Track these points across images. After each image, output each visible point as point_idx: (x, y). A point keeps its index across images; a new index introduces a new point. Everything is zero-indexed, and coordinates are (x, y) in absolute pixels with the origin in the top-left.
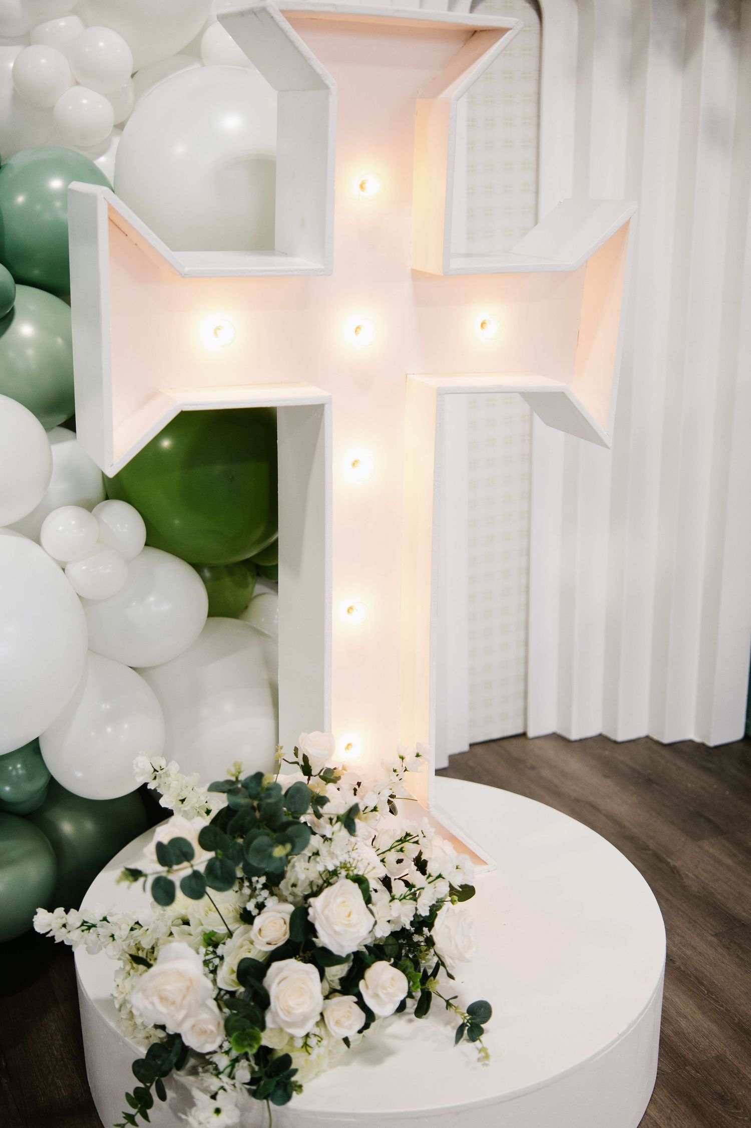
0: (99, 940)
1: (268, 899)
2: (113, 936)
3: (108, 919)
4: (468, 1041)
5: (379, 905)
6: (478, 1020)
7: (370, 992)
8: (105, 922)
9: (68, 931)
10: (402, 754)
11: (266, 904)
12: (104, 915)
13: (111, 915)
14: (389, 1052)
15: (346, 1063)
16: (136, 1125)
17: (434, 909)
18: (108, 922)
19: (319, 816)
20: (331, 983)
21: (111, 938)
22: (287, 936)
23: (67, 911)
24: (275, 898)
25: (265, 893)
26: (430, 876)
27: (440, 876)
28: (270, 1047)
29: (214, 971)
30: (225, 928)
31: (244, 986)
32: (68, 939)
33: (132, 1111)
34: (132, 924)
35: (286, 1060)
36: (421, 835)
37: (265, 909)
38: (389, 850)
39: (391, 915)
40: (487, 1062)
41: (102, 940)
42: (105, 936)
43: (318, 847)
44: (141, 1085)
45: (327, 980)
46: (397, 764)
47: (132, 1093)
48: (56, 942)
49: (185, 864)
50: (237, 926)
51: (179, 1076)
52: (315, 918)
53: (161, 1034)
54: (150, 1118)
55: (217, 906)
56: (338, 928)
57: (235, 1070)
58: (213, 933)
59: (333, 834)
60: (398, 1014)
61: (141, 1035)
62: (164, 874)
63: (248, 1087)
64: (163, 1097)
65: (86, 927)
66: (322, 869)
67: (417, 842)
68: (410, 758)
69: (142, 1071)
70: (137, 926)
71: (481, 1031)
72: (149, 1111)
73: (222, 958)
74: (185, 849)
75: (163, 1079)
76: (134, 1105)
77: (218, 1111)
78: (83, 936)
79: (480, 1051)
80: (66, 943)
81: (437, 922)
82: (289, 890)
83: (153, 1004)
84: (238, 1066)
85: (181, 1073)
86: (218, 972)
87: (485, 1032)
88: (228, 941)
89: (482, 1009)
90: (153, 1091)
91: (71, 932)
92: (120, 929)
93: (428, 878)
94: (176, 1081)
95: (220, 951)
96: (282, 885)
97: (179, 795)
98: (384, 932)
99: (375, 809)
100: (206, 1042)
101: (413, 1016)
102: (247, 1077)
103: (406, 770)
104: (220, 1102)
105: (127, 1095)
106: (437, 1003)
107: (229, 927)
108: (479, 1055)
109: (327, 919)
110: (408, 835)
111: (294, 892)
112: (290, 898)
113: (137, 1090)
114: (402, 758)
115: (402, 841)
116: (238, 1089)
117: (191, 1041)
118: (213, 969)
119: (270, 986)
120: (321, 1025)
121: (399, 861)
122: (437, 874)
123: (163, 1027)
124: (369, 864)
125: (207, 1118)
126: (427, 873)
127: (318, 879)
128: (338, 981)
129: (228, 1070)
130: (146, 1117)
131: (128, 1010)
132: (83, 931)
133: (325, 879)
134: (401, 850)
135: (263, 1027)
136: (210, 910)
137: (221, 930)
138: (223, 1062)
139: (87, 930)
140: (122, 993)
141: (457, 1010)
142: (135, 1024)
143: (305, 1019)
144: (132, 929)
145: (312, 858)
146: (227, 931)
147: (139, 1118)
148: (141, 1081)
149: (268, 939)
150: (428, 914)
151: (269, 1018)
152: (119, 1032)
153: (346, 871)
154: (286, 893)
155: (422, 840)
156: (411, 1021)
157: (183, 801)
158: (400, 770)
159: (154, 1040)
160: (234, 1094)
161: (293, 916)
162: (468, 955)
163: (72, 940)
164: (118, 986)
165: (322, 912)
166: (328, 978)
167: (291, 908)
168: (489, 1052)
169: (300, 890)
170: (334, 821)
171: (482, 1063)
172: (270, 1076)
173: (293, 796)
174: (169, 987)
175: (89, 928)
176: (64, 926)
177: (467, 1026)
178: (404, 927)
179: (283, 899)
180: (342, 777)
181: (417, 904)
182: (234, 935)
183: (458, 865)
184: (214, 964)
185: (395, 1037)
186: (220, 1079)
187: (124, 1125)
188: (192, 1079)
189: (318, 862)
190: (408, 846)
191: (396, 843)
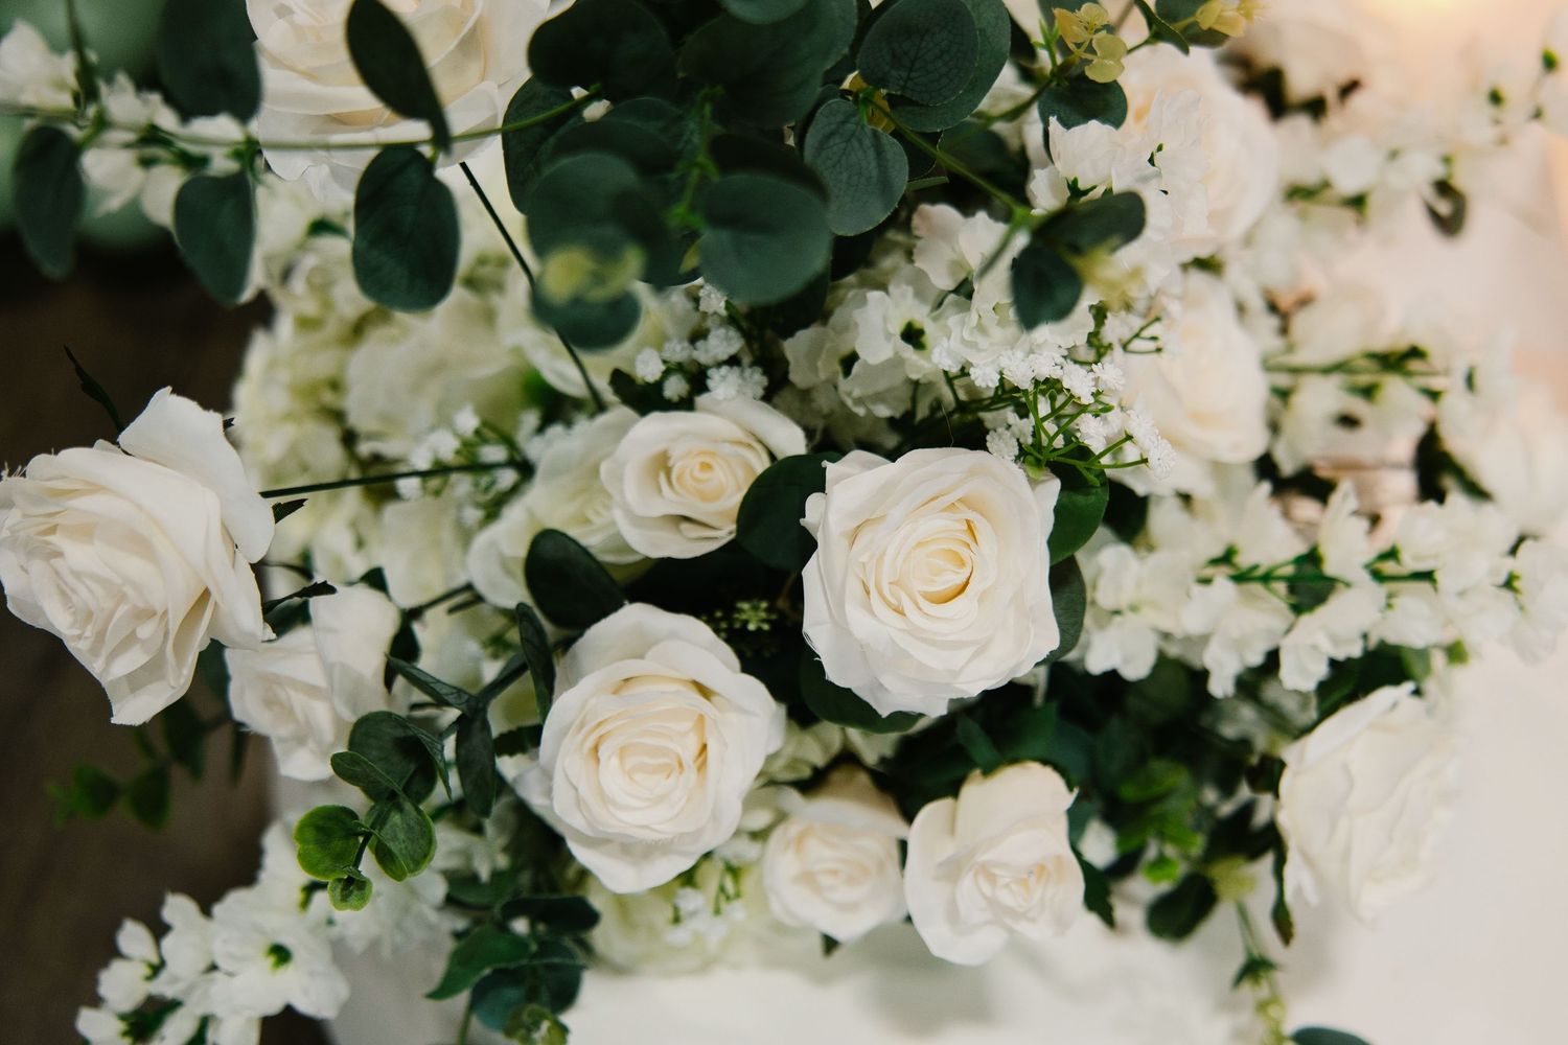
10: (1558, 52)
24: (757, 379)
25: (728, 343)
26: (1394, 552)
27: (1430, 577)
36: (1460, 377)
37: (702, 399)
38: (1327, 371)
67: (1434, 395)
96: (800, 342)
99: (1357, 203)
103: (1538, 115)
110: (1414, 353)
114: (1550, 63)
115: (1386, 363)
121: (1344, 423)
134: (1368, 392)
145: (949, 298)
146: (586, 393)
155: (1452, 398)
158: (1516, 108)
161: (775, 479)
181: (1288, 631)
183: (1516, 573)
190: (1397, 390)
191: (1364, 363)
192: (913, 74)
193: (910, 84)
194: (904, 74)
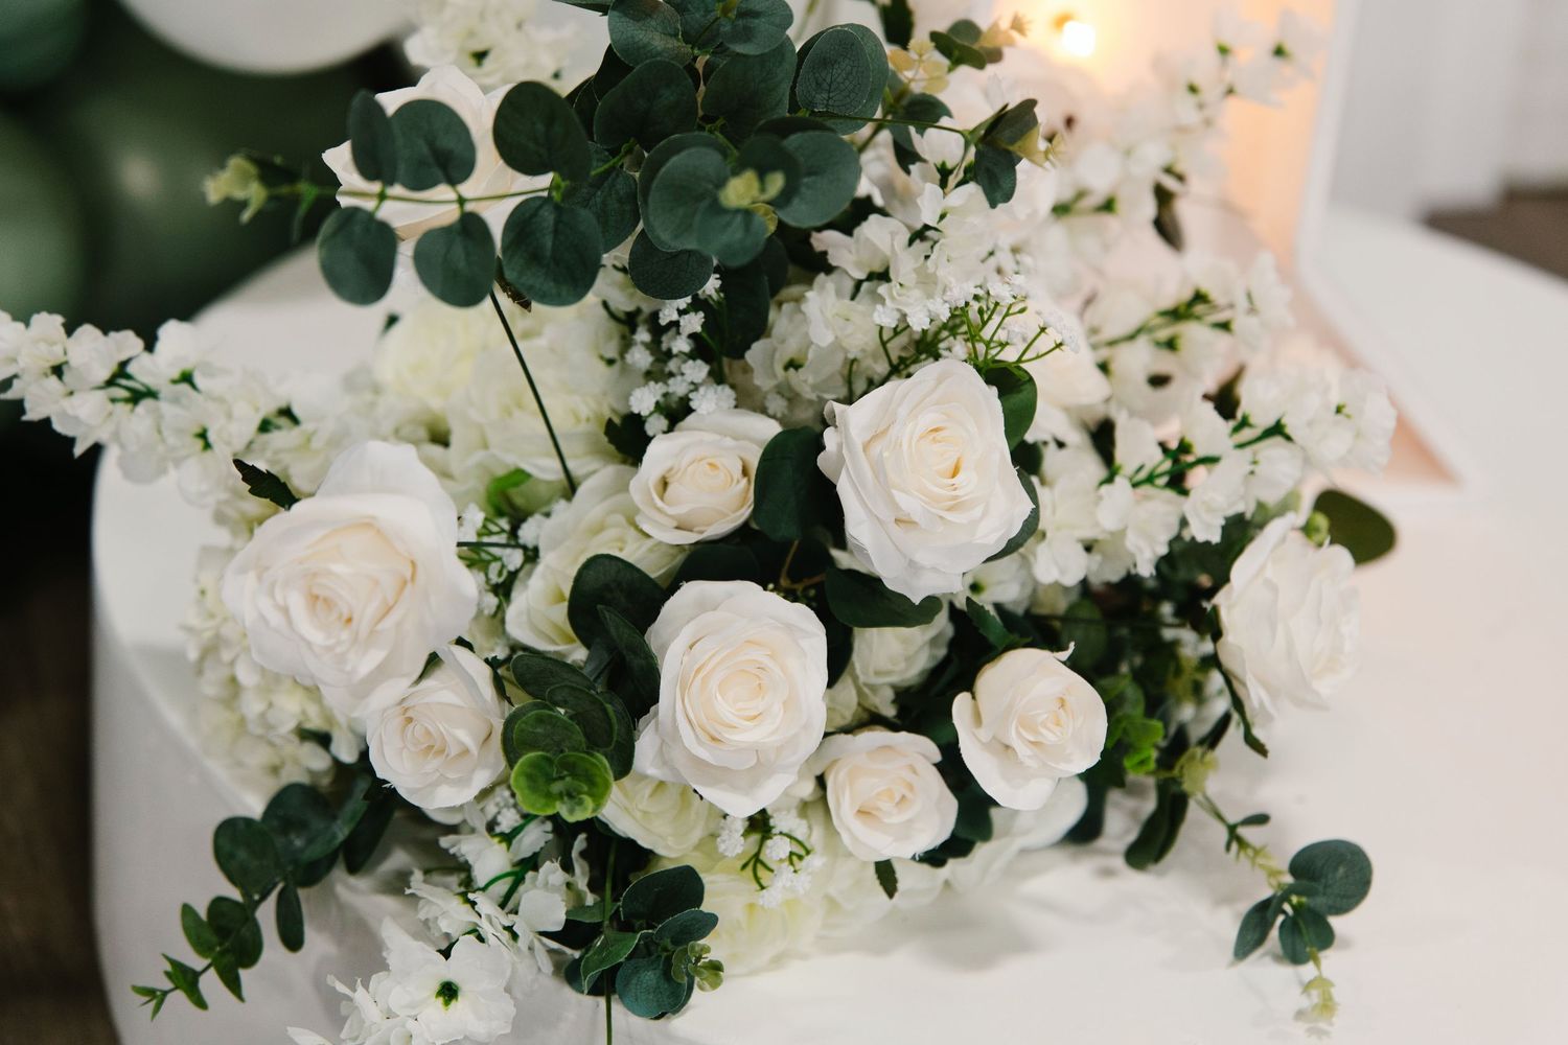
0: (163, 440)
1: (702, 390)
2: (203, 435)
3: (198, 379)
4: (1277, 959)
5: (1061, 485)
6: (1319, 902)
7: (984, 734)
8: (185, 387)
9: (69, 390)
10: (1227, 41)
11: (693, 404)
12: (187, 366)
13: (211, 372)
14: (1019, 943)
15: (876, 945)
16: (201, 1003)
17: (1240, 531)
18: (194, 386)
19: (906, 156)
20: (866, 690)
21: (200, 443)
22: (745, 513)
23: (70, 329)
24: (726, 394)
25: (698, 370)
26: (1244, 423)
27: (1277, 430)
28: (644, 843)
29: (504, 590)
30: (557, 464)
31: (587, 644)
32: (64, 414)
33: (196, 962)
34: (268, 408)
35: (685, 886)
36: (1242, 303)
37: (690, 419)
38: (1132, 337)
39: (1097, 524)
40: (1323, 1025)
41: (171, 440)
42: (179, 432)
43: (888, 253)
44: (235, 894)
45: (855, 679)
46: (1205, 68)
47: (203, 914)
48: (25, 418)
49: (443, 192)
50: (594, 464)
51: (353, 889)
52: (841, 461)
53: (315, 761)
54: (245, 992)
55: (545, 402)
56: (909, 504)
57: (521, 888)
58: (519, 476)
59: (942, 217)
60: (1072, 849)
61: (259, 757)
62: (369, 205)
63: (554, 945)
64: (293, 940)
65: (124, 394)
66: (889, 320)
67: (1225, 326)
68: (1251, 54)
69: (242, 854)
70: (283, 421)
71: (1326, 938)
72: (243, 974)
73: (532, 555)
74: (446, 142)
75: (302, 893)
76: (201, 947)
77: (449, 991)
78: (110, 414)
79: (1307, 987)
80: (57, 426)
81: (1241, 570)
82: (775, 376)
83: (285, 611)
84: (535, 879)
85: (361, 883)
86: (514, 594)
87: (1336, 942)
88: (560, 507)
89: (1341, 870)
90: (266, 914)
91: (76, 396)
92: (229, 416)
93: (1236, 430)
94: (342, 907)
95: (528, 532)
96: (755, 353)
97: (471, 34)
98: (1062, 572)
99: (1108, 206)
100: (443, 780)
101: (1119, 862)
102: (556, 920)
103: (1230, 91)
104: (464, 965)
105: (187, 910)
106: (1199, 831)
107: (570, 465)
108: (1304, 1003)
109: (878, 469)
110: (1199, 297)
111: (790, 388)
112: (777, 404)
113: (218, 904)
114: (1223, 51)
115: (1176, 314)
116: (522, 943)
117: (395, 768)
118: (501, 580)
119: (664, 648)
120: (817, 815)
121: (1158, 381)
122: (1270, 422)
123: (323, 740)
124: (1043, 330)
125: (412, 1006)
126: (1239, 415)
127: (875, 357)
128: (889, 694)
129: (502, 887)
130: (234, 985)
131: (225, 673)
132: (113, 400)
133: (895, 361)
134: (1171, 345)
135: (623, 764)
136: (520, 406)
137: (546, 469)
138: (489, 860)
139: (127, 401)
140: (212, 616)
141: (1260, 860)
142: (242, 721)
143: (761, 767)
144: (265, 426)
145: (865, 285)
146: (562, 476)
147: (211, 983)
148: (232, 878)
149: (679, 510)
150: (1215, 538)
151: (646, 746)
152: (192, 742)
153: (966, 340)
154: (762, 381)
155: (1241, 322)
156: (1107, 873)
157: (480, 56)
158: (1211, 91)
159: (293, 775)
160: (507, 954)
161: (774, 453)
162: (1324, 687)
163: (76, 419)
164: (203, 592)
165: (866, 447)
166: (858, 671)
167: (770, 429)
168: (1337, 993)
169: (811, 380)
170: (952, 180)
171: (1307, 1026)
172: (626, 927)
173: (825, 63)
174: (338, 568)
175: (136, 397)
176: (58, 371)
177: (1284, 912)
178: (1133, 572)
179: (747, 400)
180: (1007, 51)
181: (1186, 506)
182: (581, 491)
183: (1342, 402)
184: (503, 566)
185: (1046, 905)
186: (473, 904)
187: (165, 993)
188: (389, 903)
189: (882, 300)
190: (1193, 333)
191: (1159, 321)
192: (831, 95)
193: (831, 102)
194: (825, 96)
